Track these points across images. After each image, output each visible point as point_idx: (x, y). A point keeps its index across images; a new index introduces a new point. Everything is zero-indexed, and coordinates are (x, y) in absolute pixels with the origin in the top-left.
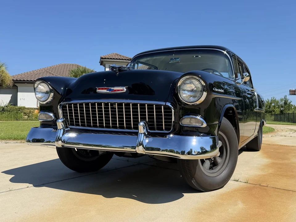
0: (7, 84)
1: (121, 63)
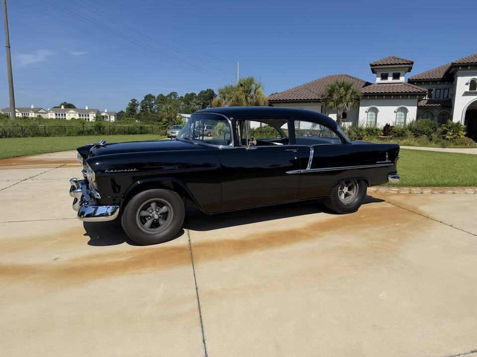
1: (397, 69)
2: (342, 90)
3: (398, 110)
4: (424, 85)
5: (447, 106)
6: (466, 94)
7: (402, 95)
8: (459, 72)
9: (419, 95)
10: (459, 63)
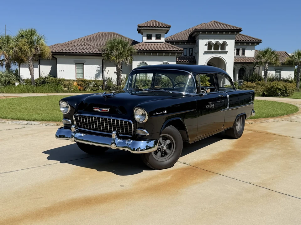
0: (46, 56)
1: (159, 31)
2: (120, 46)
5: (193, 62)
6: (206, 53)
7: (165, 53)
8: (200, 36)
9: (178, 53)
10: (200, 29)
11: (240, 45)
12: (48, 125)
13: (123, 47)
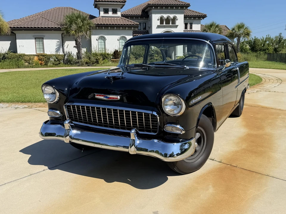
0: (5, 32)
1: (115, 6)
2: (79, 20)
3: (120, 39)
4: (135, 19)
6: (158, 27)
7: (122, 27)
8: (153, 10)
9: (134, 27)
10: (153, 4)
11: (188, 20)
12: (18, 107)
13: (81, 21)
